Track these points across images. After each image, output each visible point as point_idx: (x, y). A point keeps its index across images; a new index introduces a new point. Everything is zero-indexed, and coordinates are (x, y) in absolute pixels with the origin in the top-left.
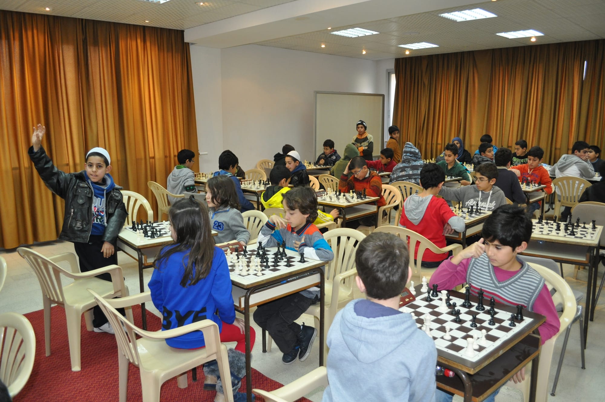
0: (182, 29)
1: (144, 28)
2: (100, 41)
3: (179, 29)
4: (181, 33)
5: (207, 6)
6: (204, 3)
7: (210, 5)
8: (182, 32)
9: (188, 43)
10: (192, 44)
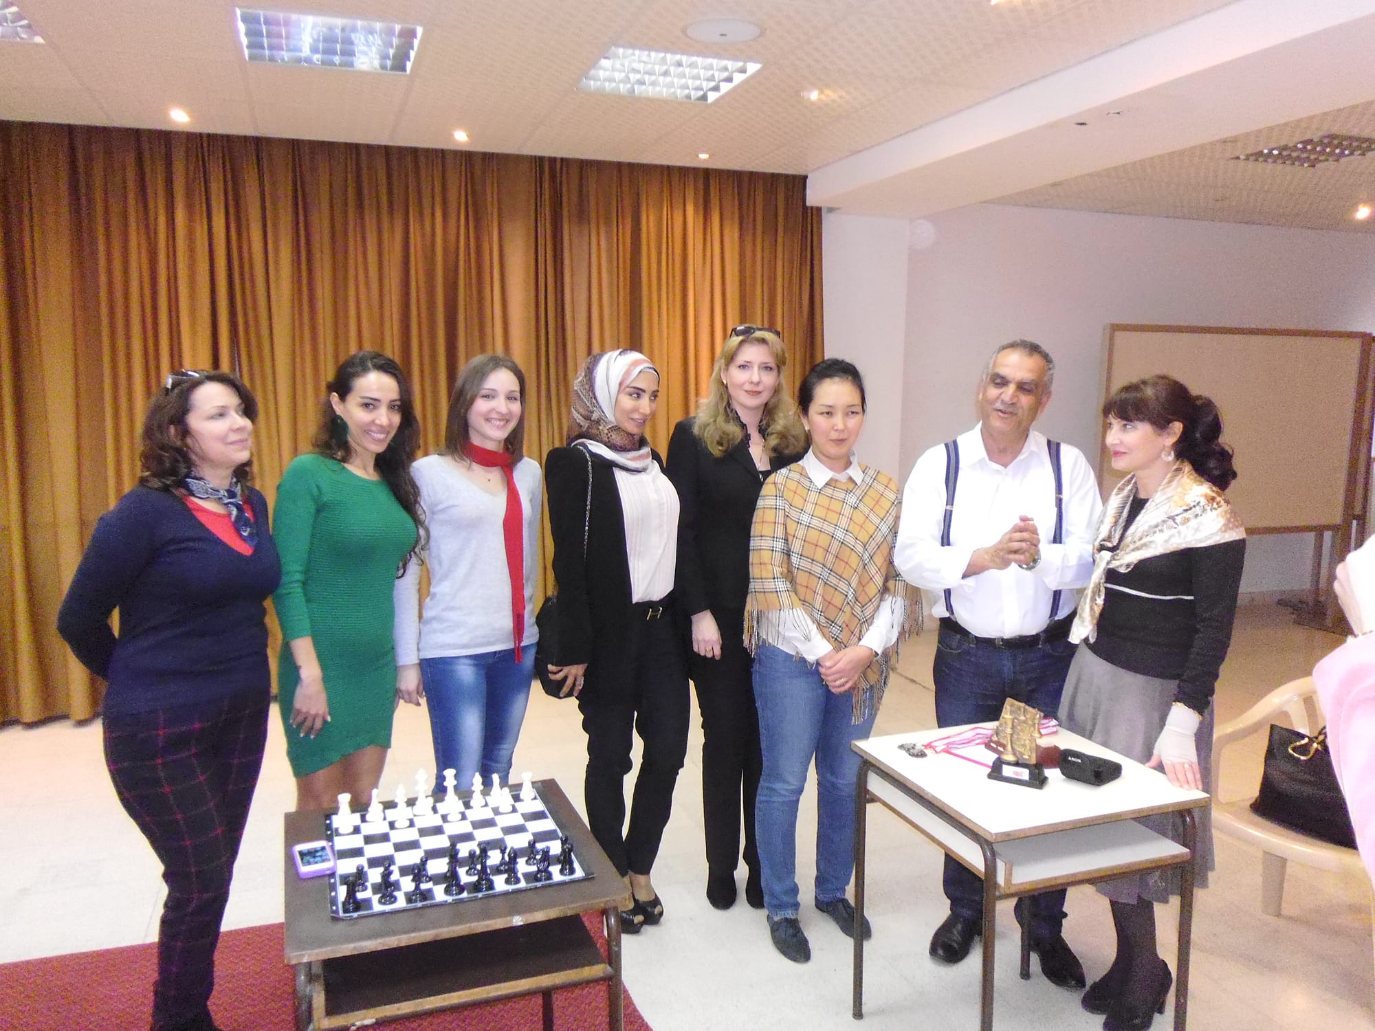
0: (802, 172)
1: (706, 174)
2: (593, 215)
3: (791, 172)
4: (799, 182)
5: (834, 101)
6: (822, 92)
7: (841, 97)
8: (804, 179)
9: (819, 209)
10: (831, 210)
